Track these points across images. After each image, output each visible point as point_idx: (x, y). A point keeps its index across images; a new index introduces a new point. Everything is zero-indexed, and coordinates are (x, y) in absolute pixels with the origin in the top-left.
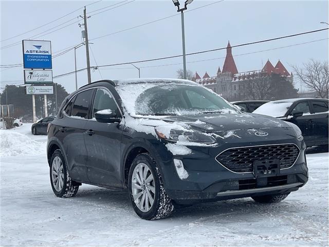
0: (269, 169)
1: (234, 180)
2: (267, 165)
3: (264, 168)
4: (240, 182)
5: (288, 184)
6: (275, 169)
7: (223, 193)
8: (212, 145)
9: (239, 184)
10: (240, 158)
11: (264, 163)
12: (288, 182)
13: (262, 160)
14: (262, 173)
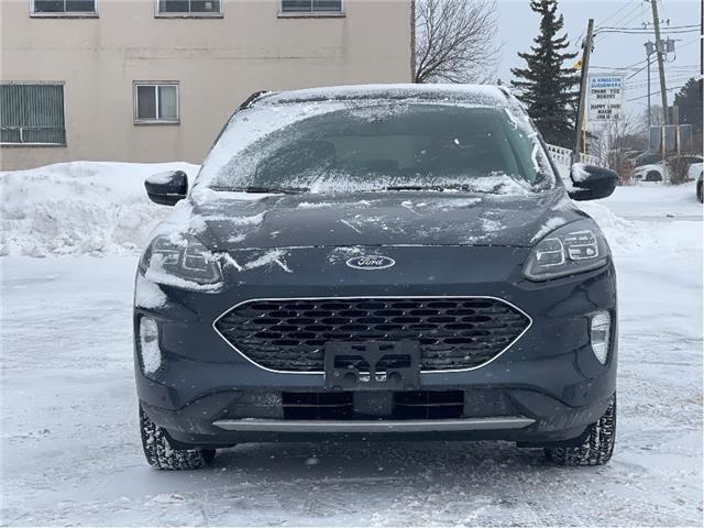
0: (380, 367)
1: (266, 391)
2: (373, 356)
3: (364, 366)
4: (287, 397)
5: (465, 418)
6: (401, 370)
7: (230, 423)
8: (210, 286)
9: (284, 402)
10: (282, 328)
11: (363, 349)
12: (466, 411)
13: (354, 339)
14: (353, 376)
